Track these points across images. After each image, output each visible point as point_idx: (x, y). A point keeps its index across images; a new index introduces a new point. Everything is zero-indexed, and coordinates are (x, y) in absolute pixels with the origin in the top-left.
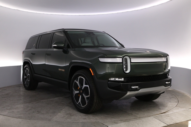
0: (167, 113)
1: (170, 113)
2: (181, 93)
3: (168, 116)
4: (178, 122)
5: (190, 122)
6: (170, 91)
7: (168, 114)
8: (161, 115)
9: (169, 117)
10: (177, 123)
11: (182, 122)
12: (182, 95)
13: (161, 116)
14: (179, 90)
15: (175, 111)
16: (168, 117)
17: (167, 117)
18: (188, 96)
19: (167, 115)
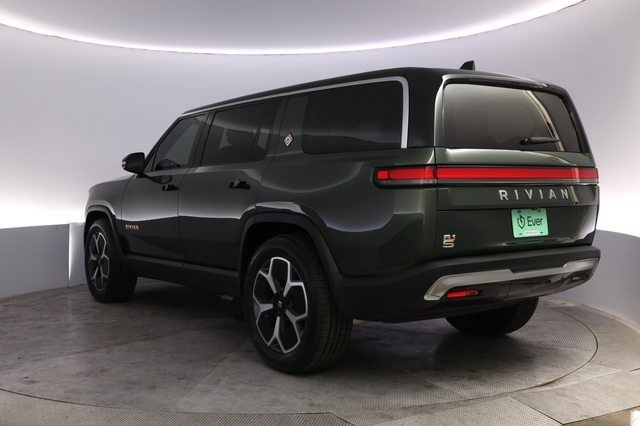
0: (560, 385)
1: (570, 383)
2: (606, 317)
3: (564, 395)
4: (596, 413)
5: (636, 414)
6: (569, 309)
7: (562, 389)
8: (539, 389)
9: (567, 399)
10: (593, 419)
11: (609, 416)
12: (612, 325)
13: (540, 393)
14: (601, 308)
15: (587, 378)
16: (564, 399)
17: (559, 398)
18: (631, 326)
19: (561, 392)
